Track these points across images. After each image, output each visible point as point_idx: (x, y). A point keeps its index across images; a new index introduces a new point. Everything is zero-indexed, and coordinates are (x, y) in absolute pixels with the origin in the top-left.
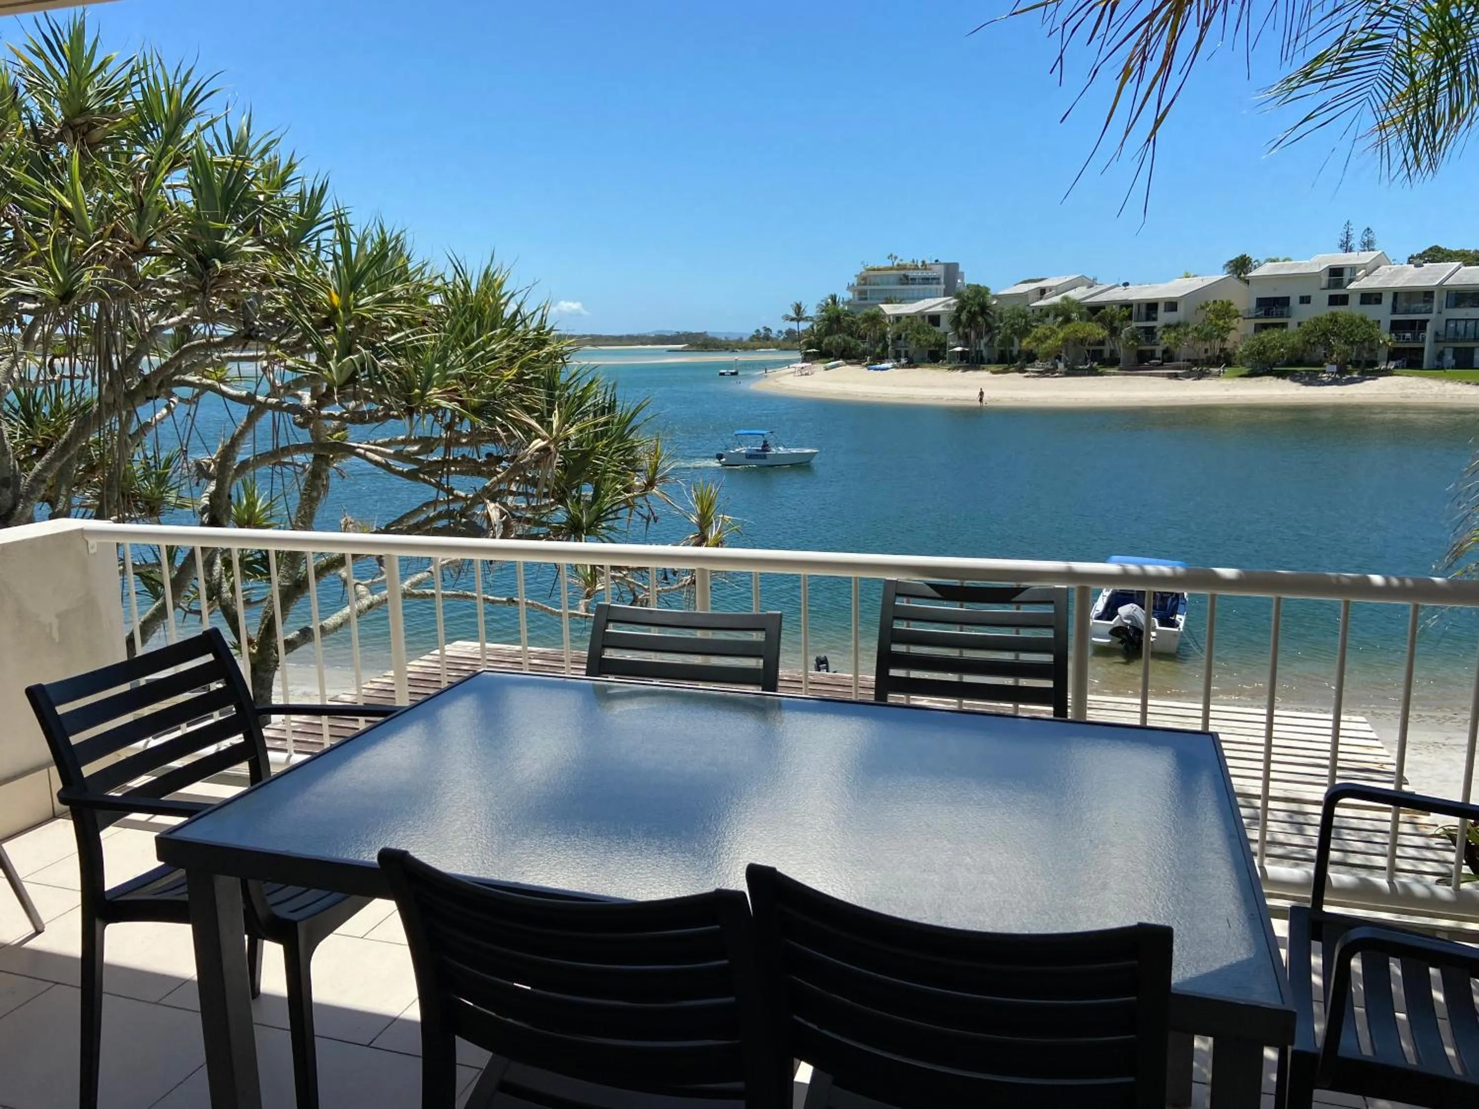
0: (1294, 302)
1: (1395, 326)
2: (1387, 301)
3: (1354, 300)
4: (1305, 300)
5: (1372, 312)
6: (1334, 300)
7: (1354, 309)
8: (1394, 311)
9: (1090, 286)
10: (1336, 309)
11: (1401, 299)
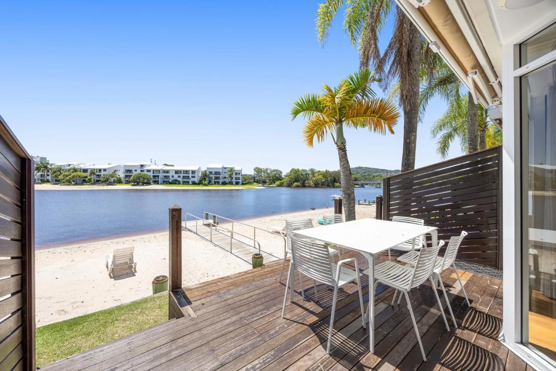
0: (133, 171)
1: (154, 176)
2: (152, 171)
3: (145, 171)
4: (136, 171)
5: (149, 173)
6: (142, 171)
7: (145, 173)
8: (153, 173)
9: (84, 165)
10: (142, 173)
11: (155, 171)
